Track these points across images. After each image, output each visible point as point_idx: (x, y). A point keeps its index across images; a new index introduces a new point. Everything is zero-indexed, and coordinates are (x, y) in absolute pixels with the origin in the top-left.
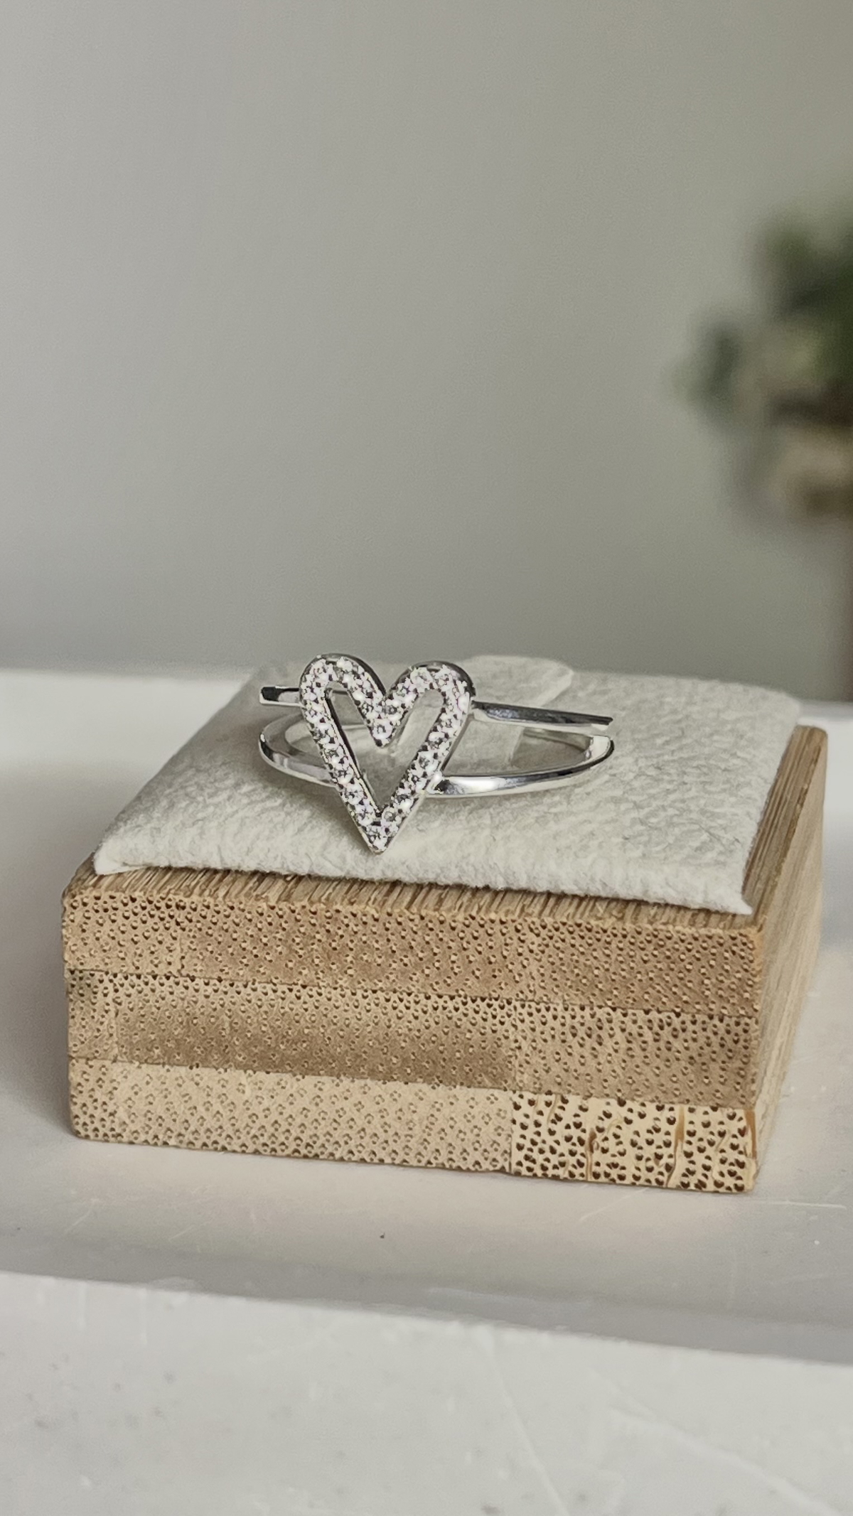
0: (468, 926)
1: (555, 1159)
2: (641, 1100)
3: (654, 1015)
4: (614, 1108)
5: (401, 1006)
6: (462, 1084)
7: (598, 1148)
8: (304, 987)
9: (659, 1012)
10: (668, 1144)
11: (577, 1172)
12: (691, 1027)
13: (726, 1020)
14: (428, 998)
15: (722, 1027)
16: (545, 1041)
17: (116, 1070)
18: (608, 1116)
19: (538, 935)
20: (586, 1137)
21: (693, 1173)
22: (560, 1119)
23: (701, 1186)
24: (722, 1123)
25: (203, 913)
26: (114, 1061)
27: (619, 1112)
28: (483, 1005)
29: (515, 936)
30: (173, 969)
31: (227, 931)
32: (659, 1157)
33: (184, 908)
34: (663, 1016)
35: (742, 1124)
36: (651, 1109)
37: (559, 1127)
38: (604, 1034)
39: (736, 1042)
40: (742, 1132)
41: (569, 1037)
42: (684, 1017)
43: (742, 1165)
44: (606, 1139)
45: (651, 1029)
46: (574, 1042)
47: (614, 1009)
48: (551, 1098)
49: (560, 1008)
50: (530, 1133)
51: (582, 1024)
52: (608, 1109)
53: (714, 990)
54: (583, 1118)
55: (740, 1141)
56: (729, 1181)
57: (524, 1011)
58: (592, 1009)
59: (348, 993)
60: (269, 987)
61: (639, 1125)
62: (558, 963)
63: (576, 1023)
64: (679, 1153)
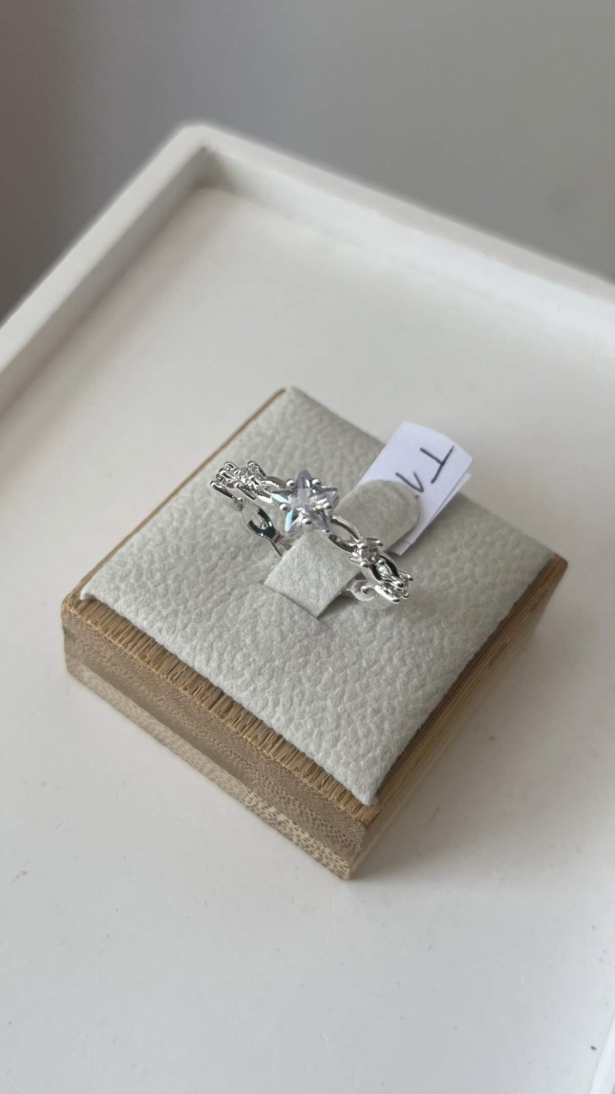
0: (236, 734)
1: (263, 816)
2: (304, 829)
3: (314, 814)
4: (291, 822)
5: (204, 734)
6: (227, 771)
7: (282, 826)
8: (162, 700)
9: (316, 814)
10: (313, 847)
11: (272, 825)
12: (329, 828)
13: (346, 837)
14: (215, 740)
15: (344, 838)
16: (264, 786)
17: (84, 667)
18: (289, 822)
19: (266, 758)
20: (278, 820)
21: (321, 860)
22: (267, 808)
23: (325, 865)
24: (337, 858)
25: (121, 651)
26: (83, 663)
27: (291, 824)
28: (239, 759)
29: (256, 751)
30: (108, 657)
31: (130, 662)
32: (307, 847)
33: (112, 643)
34: (319, 817)
35: (347, 865)
36: (307, 835)
37: (267, 811)
38: (291, 802)
39: (350, 846)
40: (346, 867)
41: (275, 793)
42: (327, 823)
43: (344, 874)
44: (286, 827)
45: (312, 816)
46: (277, 796)
47: (297, 800)
48: (265, 802)
49: (272, 783)
50: (253, 803)
51: (282, 794)
52: (289, 821)
53: (343, 827)
54: (277, 815)
55: (345, 869)
56: (338, 874)
57: (257, 773)
58: (286, 792)
59: (181, 714)
60: (147, 689)
61: (300, 832)
62: (274, 772)
63: (279, 791)
64: (317, 851)
